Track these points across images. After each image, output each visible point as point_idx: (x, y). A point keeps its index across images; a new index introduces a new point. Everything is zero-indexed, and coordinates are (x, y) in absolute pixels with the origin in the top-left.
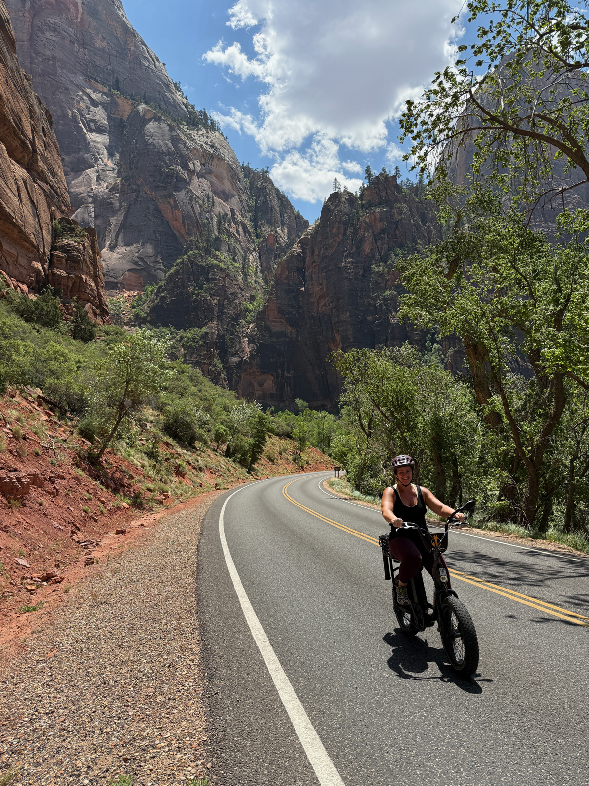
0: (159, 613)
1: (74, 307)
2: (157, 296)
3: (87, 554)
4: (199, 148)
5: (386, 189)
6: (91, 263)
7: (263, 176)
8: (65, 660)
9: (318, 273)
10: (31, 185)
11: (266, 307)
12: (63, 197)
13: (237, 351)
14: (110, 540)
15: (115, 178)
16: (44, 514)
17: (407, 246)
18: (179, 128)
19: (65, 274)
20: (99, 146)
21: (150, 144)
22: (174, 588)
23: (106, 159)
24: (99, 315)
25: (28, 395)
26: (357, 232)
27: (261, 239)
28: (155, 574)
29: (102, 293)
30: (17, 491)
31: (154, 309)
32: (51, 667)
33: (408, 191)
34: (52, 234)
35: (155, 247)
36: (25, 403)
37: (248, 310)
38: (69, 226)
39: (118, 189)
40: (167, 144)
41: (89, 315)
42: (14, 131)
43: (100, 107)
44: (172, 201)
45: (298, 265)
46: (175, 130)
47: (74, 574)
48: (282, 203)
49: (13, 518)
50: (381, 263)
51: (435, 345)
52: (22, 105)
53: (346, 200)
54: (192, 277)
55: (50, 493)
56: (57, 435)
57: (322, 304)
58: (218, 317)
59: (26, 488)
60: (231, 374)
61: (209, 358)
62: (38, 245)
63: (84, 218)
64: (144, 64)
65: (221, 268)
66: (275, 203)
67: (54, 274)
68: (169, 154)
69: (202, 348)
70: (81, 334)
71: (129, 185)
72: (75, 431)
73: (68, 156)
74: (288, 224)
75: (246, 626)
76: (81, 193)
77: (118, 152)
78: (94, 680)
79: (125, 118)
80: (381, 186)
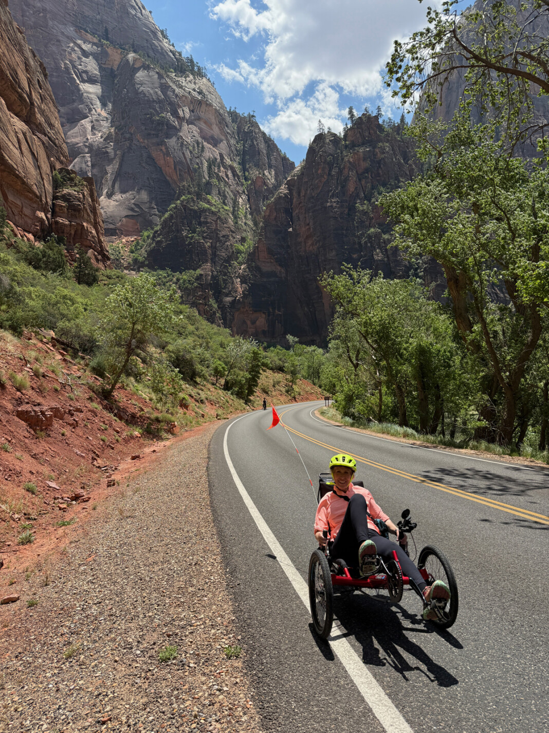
0: (180, 523)
1: (77, 253)
2: (154, 240)
3: (108, 477)
4: (187, 95)
5: (369, 129)
6: (91, 211)
7: (250, 120)
8: (103, 563)
9: (305, 213)
10: (31, 137)
11: (256, 248)
12: (61, 148)
13: (230, 291)
14: (126, 464)
15: (108, 127)
16: (67, 443)
17: (390, 185)
18: (168, 76)
19: (67, 223)
20: (92, 96)
21: (140, 93)
22: (190, 503)
23: (100, 109)
24: (101, 260)
25: (43, 337)
26: (341, 172)
27: (250, 182)
28: (172, 492)
29: (102, 239)
30: (42, 423)
31: (151, 253)
32: (92, 569)
33: (390, 131)
34: (53, 184)
35: (150, 193)
36: (40, 345)
37: (239, 252)
38: (68, 176)
39: (112, 139)
40: (156, 92)
41: (92, 261)
42: (12, 85)
43: (91, 57)
44: (163, 148)
45: (286, 207)
46: (163, 78)
47: (99, 493)
48: (269, 146)
49: (40, 447)
50: (365, 202)
51: (418, 279)
52: (17, 59)
53: (330, 141)
54: (185, 221)
55: (71, 425)
56: (72, 372)
57: (310, 243)
58: (212, 259)
59: (49, 420)
60: (226, 314)
61: (204, 299)
62: (41, 196)
63: (81, 168)
64: (131, 13)
65: (213, 212)
66: (262, 146)
67: (57, 222)
68: (160, 102)
69: (198, 289)
70: (85, 278)
71: (122, 134)
72: (88, 369)
73: (63, 108)
74: (275, 166)
75: (258, 531)
76: (78, 144)
77: (110, 102)
78: (132, 577)
79: (115, 68)
80: (363, 126)
